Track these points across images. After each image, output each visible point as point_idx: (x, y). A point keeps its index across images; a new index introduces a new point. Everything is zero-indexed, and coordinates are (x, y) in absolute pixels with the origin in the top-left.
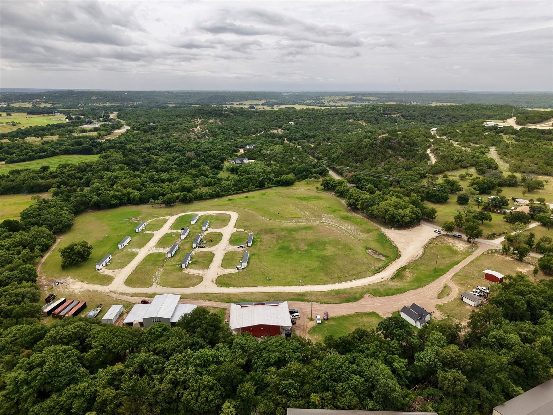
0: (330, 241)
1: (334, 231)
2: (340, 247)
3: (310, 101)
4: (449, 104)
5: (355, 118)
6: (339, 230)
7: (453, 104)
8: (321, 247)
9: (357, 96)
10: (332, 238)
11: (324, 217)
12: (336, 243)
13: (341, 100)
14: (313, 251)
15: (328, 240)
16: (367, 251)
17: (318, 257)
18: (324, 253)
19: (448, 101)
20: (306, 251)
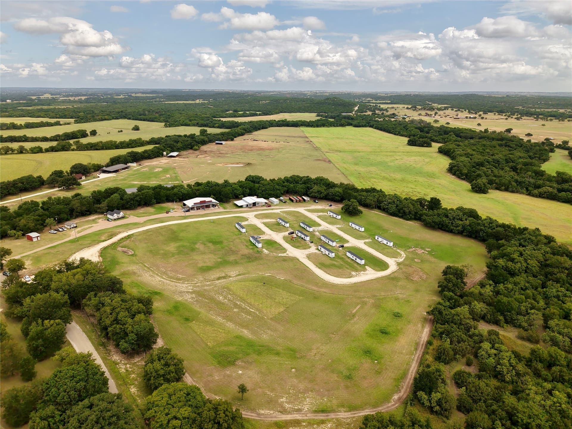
0: (173, 256)
1: (170, 271)
2: (162, 252)
6: (164, 273)
8: (182, 249)
10: (172, 260)
11: (191, 293)
12: (166, 255)
14: (188, 244)
15: (176, 256)
16: (133, 253)
17: (181, 240)
18: (177, 244)
20: (196, 243)
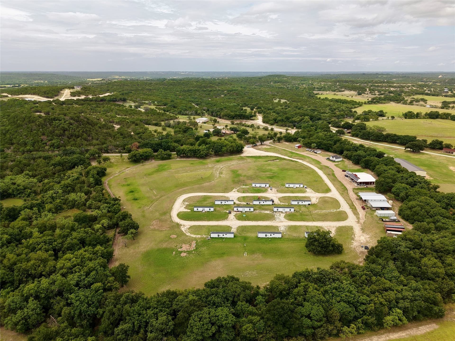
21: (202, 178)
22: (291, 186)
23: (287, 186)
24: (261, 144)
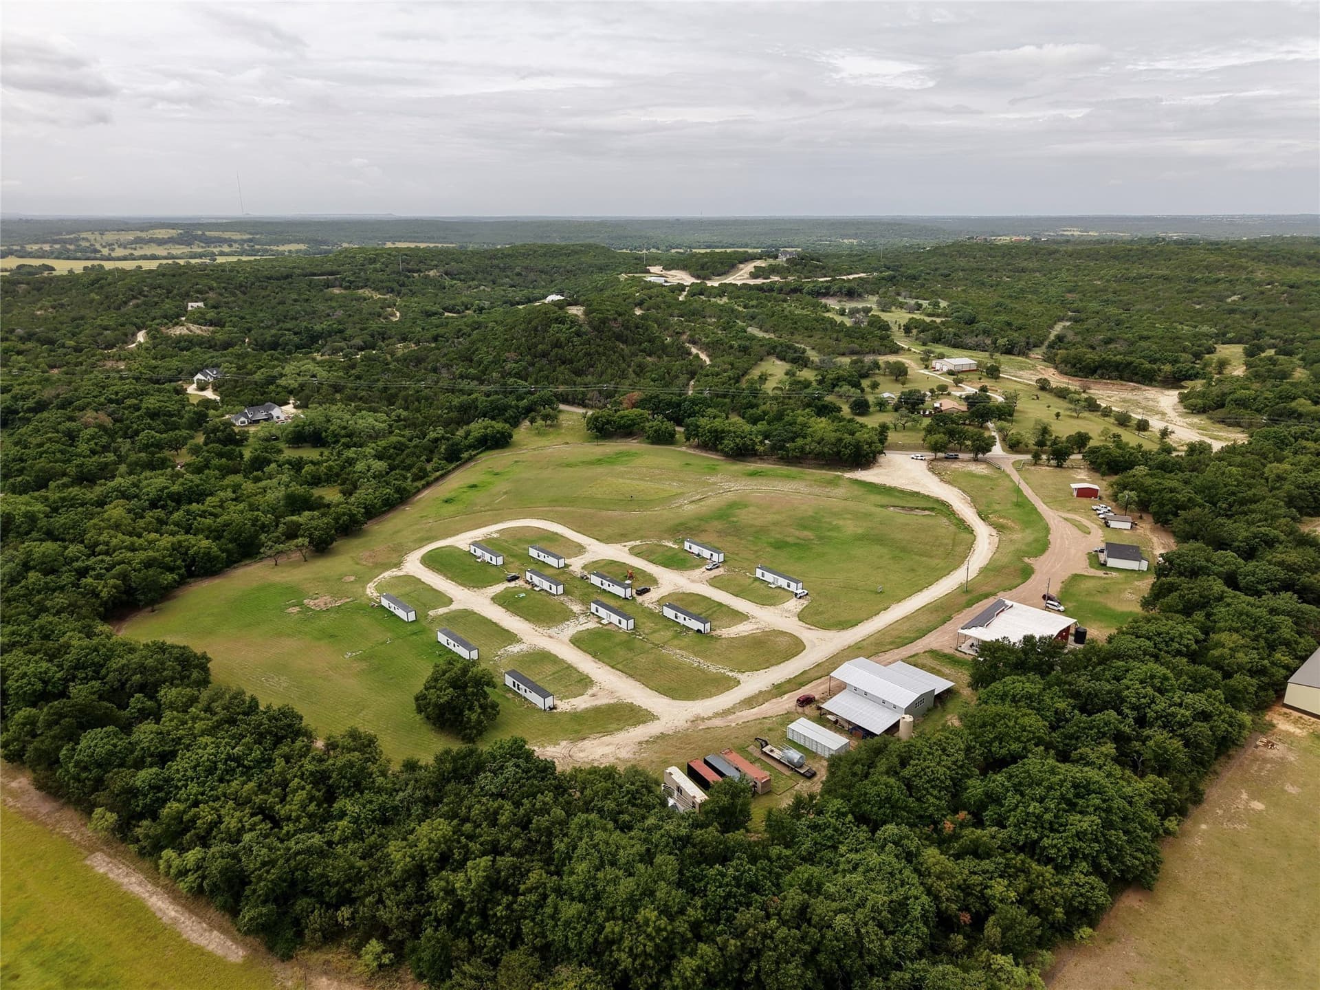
3: (47, 247)
4: (412, 245)
5: (345, 284)
7: (422, 245)
9: (189, 232)
13: (139, 241)
19: (415, 237)
21: (632, 499)
22: (769, 577)
23: (759, 573)
24: (976, 460)
